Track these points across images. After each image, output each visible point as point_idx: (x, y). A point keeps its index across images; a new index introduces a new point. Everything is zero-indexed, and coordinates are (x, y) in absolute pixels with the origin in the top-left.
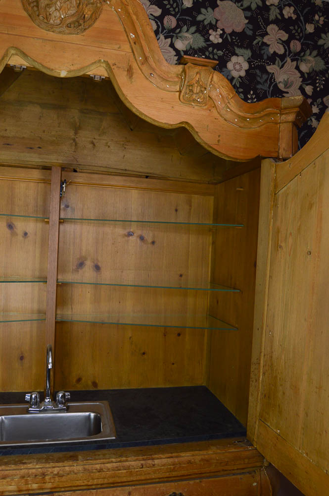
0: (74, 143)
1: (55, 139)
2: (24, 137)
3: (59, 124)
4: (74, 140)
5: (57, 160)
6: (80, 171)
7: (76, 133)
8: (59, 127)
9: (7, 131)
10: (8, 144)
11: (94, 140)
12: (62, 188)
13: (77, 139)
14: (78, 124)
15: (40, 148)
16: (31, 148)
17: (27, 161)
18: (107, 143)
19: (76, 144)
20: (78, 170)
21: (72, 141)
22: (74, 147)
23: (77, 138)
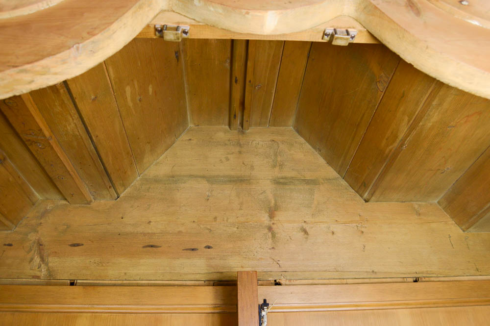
0: (270, 234)
1: (235, 229)
2: (180, 232)
3: (241, 204)
4: (270, 229)
5: (242, 267)
6: (288, 282)
7: (272, 216)
8: (241, 209)
9: (151, 223)
10: (152, 246)
11: (305, 226)
12: (261, 317)
13: (274, 227)
14: (273, 202)
15: (209, 247)
16: (193, 250)
17: (186, 274)
18: (329, 228)
19: (274, 236)
20: (282, 282)
21: (266, 231)
22: (270, 241)
23: (273, 224)
